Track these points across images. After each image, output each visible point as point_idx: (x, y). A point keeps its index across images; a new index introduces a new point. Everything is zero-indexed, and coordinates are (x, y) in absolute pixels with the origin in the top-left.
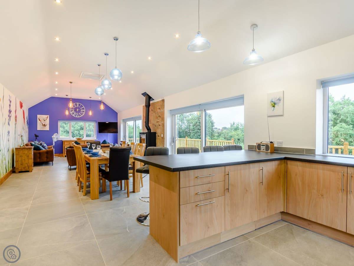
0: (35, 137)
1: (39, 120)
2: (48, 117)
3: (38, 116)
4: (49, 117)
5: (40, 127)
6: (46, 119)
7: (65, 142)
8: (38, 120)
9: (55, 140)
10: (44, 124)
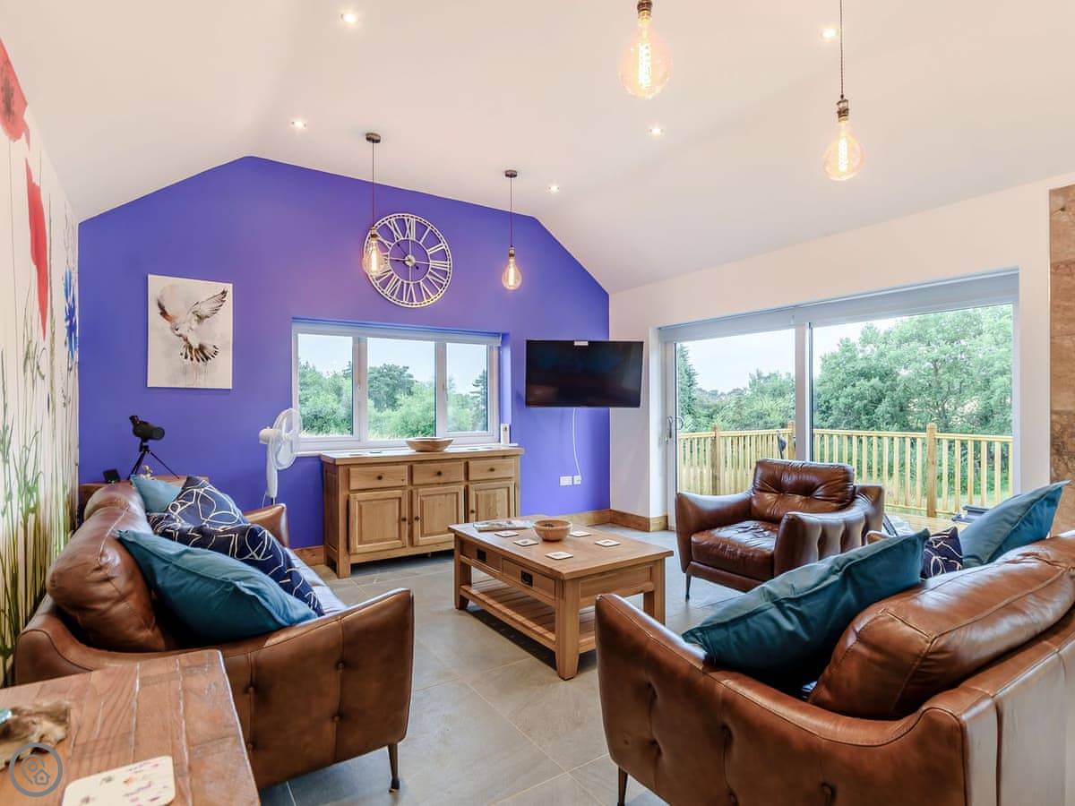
2: (224, 293)
4: (229, 298)
6: (216, 310)
10: (195, 345)
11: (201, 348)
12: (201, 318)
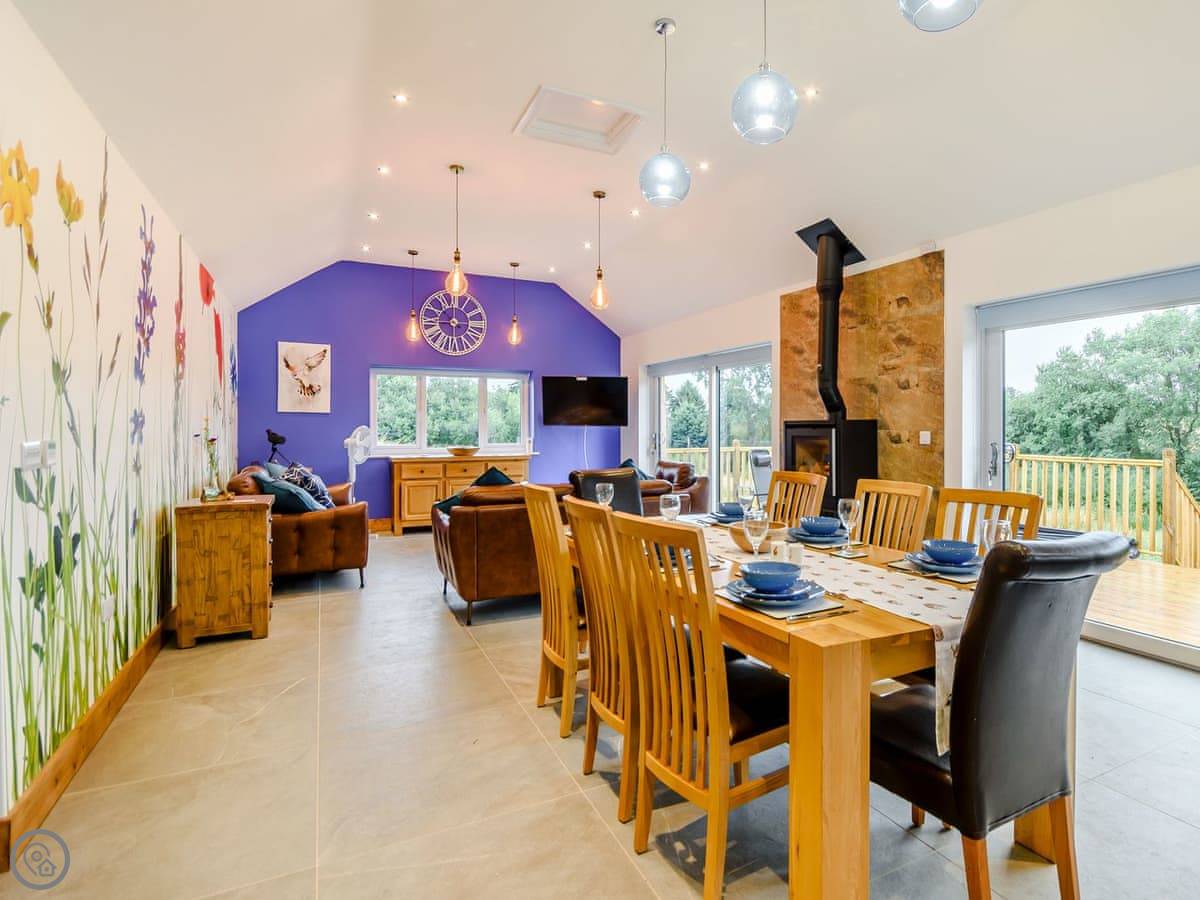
0: (271, 444)
1: (288, 366)
2: (325, 351)
3: (285, 348)
4: (328, 354)
5: (288, 400)
6: (320, 362)
7: (403, 465)
8: (281, 365)
9: (357, 458)
10: (307, 385)
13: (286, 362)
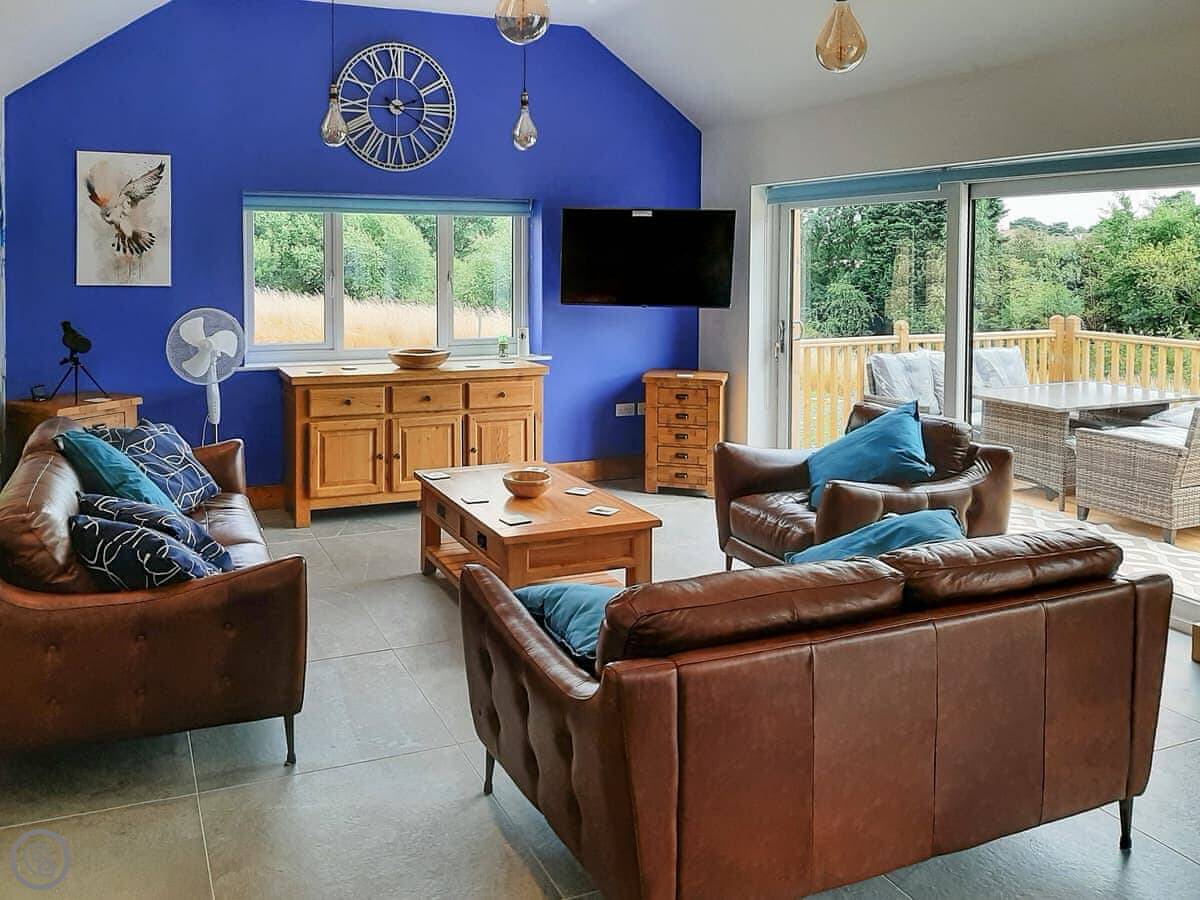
1: (94, 197)
3: (88, 162)
6: (152, 188)
7: (312, 390)
8: (82, 194)
10: (129, 234)
11: (136, 236)
12: (134, 201)
13: (91, 189)
